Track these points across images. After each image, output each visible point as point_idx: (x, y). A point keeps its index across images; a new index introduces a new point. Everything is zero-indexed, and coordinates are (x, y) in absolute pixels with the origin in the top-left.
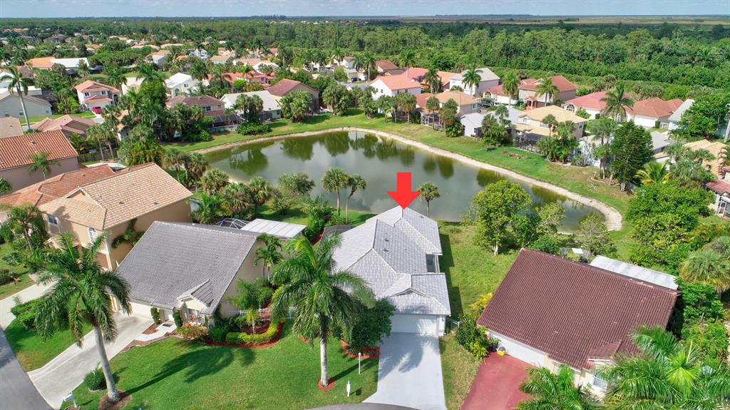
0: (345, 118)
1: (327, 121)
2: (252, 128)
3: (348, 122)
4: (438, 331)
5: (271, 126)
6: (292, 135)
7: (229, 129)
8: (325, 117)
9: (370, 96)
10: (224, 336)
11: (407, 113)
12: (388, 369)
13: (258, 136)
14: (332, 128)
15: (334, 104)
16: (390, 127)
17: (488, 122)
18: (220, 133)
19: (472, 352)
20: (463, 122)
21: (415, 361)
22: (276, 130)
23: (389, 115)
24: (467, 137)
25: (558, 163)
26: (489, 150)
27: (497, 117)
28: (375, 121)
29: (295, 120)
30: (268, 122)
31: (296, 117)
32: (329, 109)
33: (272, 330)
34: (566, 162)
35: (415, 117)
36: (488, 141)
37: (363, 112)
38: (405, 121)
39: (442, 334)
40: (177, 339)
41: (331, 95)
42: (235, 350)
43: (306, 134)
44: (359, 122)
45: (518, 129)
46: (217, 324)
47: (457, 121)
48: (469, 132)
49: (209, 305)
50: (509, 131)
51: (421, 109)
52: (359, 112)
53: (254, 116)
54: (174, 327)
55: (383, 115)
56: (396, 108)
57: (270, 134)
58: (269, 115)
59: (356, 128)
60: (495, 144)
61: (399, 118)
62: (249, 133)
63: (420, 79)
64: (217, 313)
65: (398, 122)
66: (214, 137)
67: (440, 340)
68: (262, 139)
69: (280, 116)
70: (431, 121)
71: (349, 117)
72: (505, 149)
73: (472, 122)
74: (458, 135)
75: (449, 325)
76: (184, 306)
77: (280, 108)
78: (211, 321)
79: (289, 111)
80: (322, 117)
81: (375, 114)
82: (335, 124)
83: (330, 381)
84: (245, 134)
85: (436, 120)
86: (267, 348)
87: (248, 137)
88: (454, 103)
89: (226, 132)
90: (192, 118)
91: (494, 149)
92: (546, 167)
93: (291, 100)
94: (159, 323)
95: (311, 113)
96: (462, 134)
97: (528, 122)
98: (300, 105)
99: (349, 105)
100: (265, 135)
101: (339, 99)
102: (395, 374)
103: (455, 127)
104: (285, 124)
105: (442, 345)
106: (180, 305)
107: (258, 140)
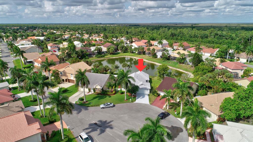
0: (124, 53)
1: (119, 54)
2: (99, 56)
3: (125, 55)
4: (148, 93)
5: (104, 55)
6: (110, 58)
7: (93, 56)
8: (119, 53)
9: (131, 47)
10: (104, 93)
11: (142, 52)
13: (101, 58)
14: (121, 56)
15: (121, 50)
16: (137, 56)
17: (163, 54)
18: (90, 57)
19: (155, 96)
20: (157, 54)
21: (144, 97)
22: (106, 56)
23: (137, 53)
24: (158, 58)
25: (181, 64)
26: (164, 61)
27: (166, 53)
28: (133, 54)
29: (111, 54)
30: (103, 54)
31: (111, 53)
32: (120, 51)
33: (114, 92)
34: (183, 64)
35: (144, 53)
36: (163, 59)
37: (129, 52)
38: (141, 54)
39: (149, 93)
40: (93, 94)
41: (121, 47)
42: (107, 96)
43: (114, 58)
44: (128, 54)
45: (171, 56)
46: (102, 91)
47: (155, 54)
48: (159, 57)
49: (101, 87)
50: (169, 56)
51: (145, 51)
52: (128, 52)
53: (100, 52)
54: (93, 92)
55: (135, 53)
56: (139, 51)
57: (104, 57)
58: (103, 52)
59: (128, 56)
60: (165, 60)
61: (139, 53)
62: (99, 57)
63: (146, 43)
64: (103, 89)
65: (139, 54)
66: (89, 58)
67: (149, 94)
68: (102, 59)
69: (106, 53)
70: (148, 54)
71: (126, 53)
72: (168, 61)
73: (159, 54)
74: (156, 58)
75: (150, 92)
76: (96, 87)
77: (106, 51)
78: (101, 91)
79: (109, 51)
80: (118, 53)
81: (133, 53)
82: (122, 55)
83: (127, 100)
84: (98, 57)
85: (150, 54)
86: (113, 95)
87: (98, 58)
88: (154, 49)
89: (92, 57)
90: (84, 53)
91: (165, 61)
92: (178, 65)
93: (110, 49)
94: (90, 92)
95: (115, 52)
96: (157, 57)
97: (174, 54)
98: (112, 50)
99: (126, 50)
100: (103, 58)
101: (123, 49)
102: (139, 99)
103: (155, 56)
104: (108, 55)
105: (149, 95)
106: (95, 87)
107: (101, 59)
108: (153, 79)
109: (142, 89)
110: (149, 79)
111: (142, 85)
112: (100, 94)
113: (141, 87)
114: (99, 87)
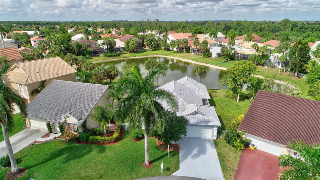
0: (155, 52)
1: (146, 52)
2: (110, 54)
3: (156, 53)
4: (213, 136)
5: (119, 54)
6: (129, 58)
7: (100, 55)
9: (166, 41)
10: (88, 138)
11: (185, 48)
12: (185, 157)
14: (148, 55)
15: (149, 45)
16: (176, 55)
17: (224, 50)
18: (95, 56)
19: (235, 147)
20: (211, 51)
21: (202, 151)
22: (122, 56)
23: (175, 50)
24: (213, 58)
25: (260, 67)
26: (224, 62)
27: (228, 47)
28: (168, 52)
29: (131, 52)
30: (118, 52)
31: (131, 50)
32: (147, 48)
33: (116, 135)
34: (263, 66)
35: (188, 50)
36: (224, 58)
37: (163, 49)
38: (183, 52)
39: (215, 138)
40: (60, 140)
41: (148, 41)
42: (93, 146)
43: (136, 57)
44: (161, 53)
45: (238, 52)
46: (84, 131)
47: (208, 50)
48: (214, 55)
49: (79, 120)
50: (234, 54)
51: (190, 46)
52: (161, 49)
53: (112, 49)
54: (60, 134)
55: (172, 50)
56: (179, 46)
57: (119, 57)
58: (119, 49)
59: (160, 55)
60: (227, 60)
61: (180, 50)
62: (109, 56)
63: (190, 37)
64: (84, 125)
65: (179, 52)
66: (93, 58)
67: (214, 141)
68: (115, 59)
69: (124, 50)
70: (195, 51)
71: (156, 51)
72: (233, 61)
73: (215, 51)
74: (208, 57)
75: (219, 133)
76: (65, 121)
77: (124, 46)
78: (81, 130)
79: (128, 47)
80: (143, 51)
81: (168, 50)
82: (149, 53)
83: (151, 163)
84: (107, 57)
85: (198, 51)
86: (113, 145)
87: (109, 58)
88: (207, 41)
89: (98, 56)
90: (82, 48)
91: (227, 62)
93: (129, 42)
94: (51, 132)
95: (139, 47)
96: (211, 56)
97: (243, 49)
98: (133, 44)
99: (156, 47)
100: (116, 57)
101: (151, 43)
102: (189, 160)
103: (207, 53)
104: (126, 53)
105: (216, 144)
106: (63, 120)
107: (113, 59)
108: (216, 96)
109: (197, 125)
110: (208, 97)
111: (196, 113)
112: (77, 140)
113: (192, 120)
114: (73, 121)
